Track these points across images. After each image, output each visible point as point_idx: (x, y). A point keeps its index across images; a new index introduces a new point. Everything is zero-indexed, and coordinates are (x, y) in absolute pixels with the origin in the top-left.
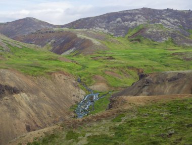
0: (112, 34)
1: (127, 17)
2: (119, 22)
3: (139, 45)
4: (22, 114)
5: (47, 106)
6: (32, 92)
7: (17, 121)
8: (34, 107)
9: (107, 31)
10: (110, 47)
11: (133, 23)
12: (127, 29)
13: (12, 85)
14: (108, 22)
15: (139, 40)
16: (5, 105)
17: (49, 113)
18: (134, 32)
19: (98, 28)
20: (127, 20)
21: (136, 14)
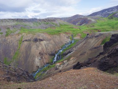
0: (102, 17)
1: (110, 10)
2: (106, 12)
3: (111, 20)
4: (40, 48)
5: (51, 45)
6: (48, 40)
7: (37, 50)
8: (46, 46)
9: (101, 16)
10: (99, 22)
11: (112, 12)
12: (109, 14)
13: (41, 38)
14: (102, 13)
15: (112, 18)
16: (36, 45)
17: (50, 48)
18: (111, 15)
19: (98, 15)
20: (109, 11)
21: (114, 8)
